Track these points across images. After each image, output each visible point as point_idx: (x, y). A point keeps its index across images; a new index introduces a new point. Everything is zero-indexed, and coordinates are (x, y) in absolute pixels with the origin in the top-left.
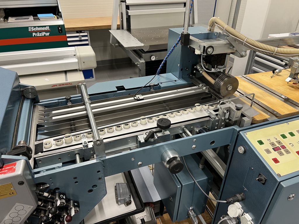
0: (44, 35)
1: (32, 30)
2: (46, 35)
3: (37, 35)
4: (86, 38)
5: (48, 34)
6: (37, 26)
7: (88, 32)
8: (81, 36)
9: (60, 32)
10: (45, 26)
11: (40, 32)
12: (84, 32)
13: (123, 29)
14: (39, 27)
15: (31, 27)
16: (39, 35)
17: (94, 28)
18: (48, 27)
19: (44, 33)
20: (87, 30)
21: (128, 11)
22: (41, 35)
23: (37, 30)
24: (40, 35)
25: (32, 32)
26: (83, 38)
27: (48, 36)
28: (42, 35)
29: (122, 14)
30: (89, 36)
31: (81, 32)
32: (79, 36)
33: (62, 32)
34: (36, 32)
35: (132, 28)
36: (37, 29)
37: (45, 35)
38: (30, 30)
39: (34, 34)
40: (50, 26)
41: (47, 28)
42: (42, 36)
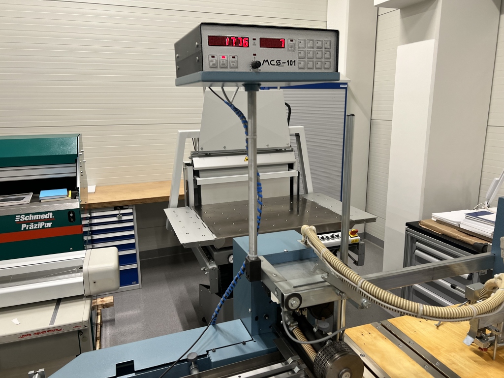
0: (41, 227)
1: (21, 220)
2: (45, 227)
3: (29, 227)
4: (131, 217)
5: (49, 225)
6: (31, 213)
7: (134, 208)
8: (121, 214)
9: (72, 220)
10: (46, 213)
11: (36, 222)
12: (128, 209)
13: (188, 205)
14: (33, 214)
15: (21, 215)
16: (32, 226)
17: (144, 201)
18: (51, 213)
19: (42, 224)
20: (133, 205)
21: (198, 179)
22: (37, 226)
23: (30, 219)
24: (35, 228)
25: (21, 223)
26: (124, 218)
27: (49, 227)
28: (39, 227)
29: (187, 183)
30: (135, 214)
31: (122, 208)
32: (118, 214)
33: (74, 220)
34: (28, 223)
35: (203, 203)
36: (31, 217)
37: (43, 226)
38: (19, 220)
39: (23, 226)
40: (54, 213)
41: (50, 215)
42: (38, 229)
